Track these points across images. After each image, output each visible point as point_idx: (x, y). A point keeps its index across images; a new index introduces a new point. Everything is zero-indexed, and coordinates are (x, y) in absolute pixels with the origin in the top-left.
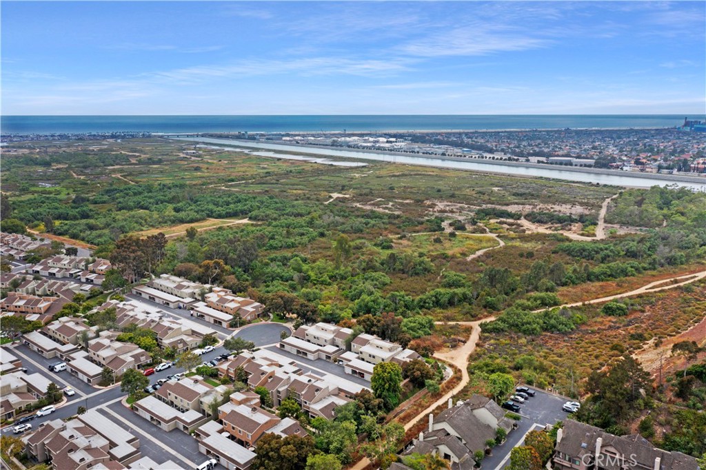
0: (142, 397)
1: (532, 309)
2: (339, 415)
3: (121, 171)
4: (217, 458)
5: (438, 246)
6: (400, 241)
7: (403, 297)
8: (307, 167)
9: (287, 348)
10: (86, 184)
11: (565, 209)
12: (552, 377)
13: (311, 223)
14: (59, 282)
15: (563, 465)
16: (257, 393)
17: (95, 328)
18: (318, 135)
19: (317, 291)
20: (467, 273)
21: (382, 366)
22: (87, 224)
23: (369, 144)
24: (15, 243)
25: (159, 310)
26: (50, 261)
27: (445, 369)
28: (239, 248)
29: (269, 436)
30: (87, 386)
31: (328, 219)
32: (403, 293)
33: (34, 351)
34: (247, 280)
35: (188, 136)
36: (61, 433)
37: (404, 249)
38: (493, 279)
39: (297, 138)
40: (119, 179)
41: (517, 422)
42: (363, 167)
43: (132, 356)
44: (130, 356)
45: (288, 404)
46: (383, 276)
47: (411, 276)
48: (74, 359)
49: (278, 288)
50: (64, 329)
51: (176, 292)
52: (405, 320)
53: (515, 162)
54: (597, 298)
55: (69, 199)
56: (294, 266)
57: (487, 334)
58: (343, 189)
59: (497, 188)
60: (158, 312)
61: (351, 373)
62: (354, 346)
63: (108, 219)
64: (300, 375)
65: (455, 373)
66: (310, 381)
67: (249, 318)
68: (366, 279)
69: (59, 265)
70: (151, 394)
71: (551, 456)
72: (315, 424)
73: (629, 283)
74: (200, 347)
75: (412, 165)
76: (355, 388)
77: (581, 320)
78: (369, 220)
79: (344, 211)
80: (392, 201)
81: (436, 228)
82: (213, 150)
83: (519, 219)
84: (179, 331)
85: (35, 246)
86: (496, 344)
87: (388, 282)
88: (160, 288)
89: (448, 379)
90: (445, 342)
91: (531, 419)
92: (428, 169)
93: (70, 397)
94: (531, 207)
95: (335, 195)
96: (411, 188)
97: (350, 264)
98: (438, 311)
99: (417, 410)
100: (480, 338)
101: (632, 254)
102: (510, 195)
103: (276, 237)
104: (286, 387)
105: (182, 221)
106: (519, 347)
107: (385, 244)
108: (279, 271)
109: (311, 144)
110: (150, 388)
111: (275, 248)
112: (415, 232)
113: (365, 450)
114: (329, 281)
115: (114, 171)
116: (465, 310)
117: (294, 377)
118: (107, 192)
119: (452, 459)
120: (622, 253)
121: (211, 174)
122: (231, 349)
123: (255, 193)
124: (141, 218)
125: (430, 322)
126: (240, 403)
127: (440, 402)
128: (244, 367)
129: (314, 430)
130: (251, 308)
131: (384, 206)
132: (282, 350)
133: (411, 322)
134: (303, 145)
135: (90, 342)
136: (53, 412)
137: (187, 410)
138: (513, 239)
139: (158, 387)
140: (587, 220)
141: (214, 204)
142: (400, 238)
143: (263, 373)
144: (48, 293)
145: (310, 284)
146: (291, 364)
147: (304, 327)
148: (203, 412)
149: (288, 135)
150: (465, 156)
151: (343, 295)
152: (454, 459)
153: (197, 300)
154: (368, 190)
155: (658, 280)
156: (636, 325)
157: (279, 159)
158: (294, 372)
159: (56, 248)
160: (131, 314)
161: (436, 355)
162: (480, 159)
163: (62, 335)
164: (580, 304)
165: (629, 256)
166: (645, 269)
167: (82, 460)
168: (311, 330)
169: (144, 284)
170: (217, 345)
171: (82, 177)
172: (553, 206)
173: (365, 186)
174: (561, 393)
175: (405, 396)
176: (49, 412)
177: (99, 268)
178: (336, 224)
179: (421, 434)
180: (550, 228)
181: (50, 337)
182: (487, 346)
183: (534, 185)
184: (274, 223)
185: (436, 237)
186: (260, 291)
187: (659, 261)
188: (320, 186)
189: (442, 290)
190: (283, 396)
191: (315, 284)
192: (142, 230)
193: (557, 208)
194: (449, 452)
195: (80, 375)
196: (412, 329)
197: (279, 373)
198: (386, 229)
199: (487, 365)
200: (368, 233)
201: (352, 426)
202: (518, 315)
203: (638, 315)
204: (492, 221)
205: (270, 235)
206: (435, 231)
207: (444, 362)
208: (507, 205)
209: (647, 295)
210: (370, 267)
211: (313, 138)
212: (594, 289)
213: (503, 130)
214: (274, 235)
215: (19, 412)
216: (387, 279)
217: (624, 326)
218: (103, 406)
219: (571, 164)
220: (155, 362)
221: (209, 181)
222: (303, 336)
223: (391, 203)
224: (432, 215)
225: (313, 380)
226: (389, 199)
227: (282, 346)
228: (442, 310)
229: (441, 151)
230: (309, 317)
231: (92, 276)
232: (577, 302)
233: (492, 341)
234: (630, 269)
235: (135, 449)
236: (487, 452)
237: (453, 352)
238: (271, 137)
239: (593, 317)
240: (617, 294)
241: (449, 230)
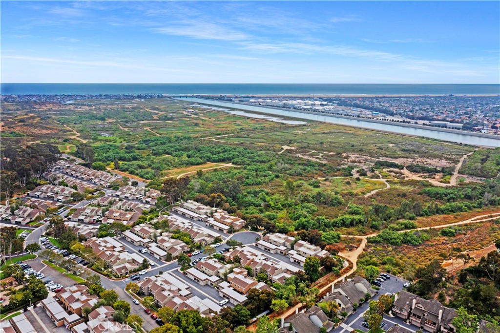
0: (188, 268)
1: (398, 230)
2: (287, 282)
3: (149, 125)
4: (228, 298)
5: (348, 186)
6: (325, 182)
7: (324, 220)
8: (267, 125)
9: (259, 246)
10: (130, 135)
11: (434, 163)
12: (402, 269)
13: (270, 168)
14: (134, 203)
15: (397, 313)
16: (246, 269)
17: (159, 231)
18: (274, 97)
19: (275, 214)
20: (364, 205)
21: (309, 259)
22: (138, 165)
23: (308, 107)
24: (103, 177)
25: (189, 222)
26: (125, 189)
27: (344, 262)
28: (230, 186)
29: (254, 289)
30: (159, 261)
31: (281, 166)
32: (324, 217)
33: (129, 242)
34: (235, 205)
35: (187, 97)
36: (156, 283)
37: (327, 188)
38: (377, 210)
39: (259, 100)
40: (149, 131)
41: (378, 291)
42: (304, 125)
43: (180, 247)
44: (179, 247)
45: (262, 275)
46: (313, 206)
47: (330, 206)
48: (151, 247)
49: (253, 212)
50: (142, 230)
51: (196, 211)
52: (324, 234)
53: (407, 124)
54: (440, 225)
55: (122, 146)
56: (261, 197)
57: (370, 244)
58: (290, 143)
59: (392, 145)
60: (189, 223)
61: (293, 261)
62: (295, 247)
63: (150, 162)
64: (267, 261)
65: (350, 264)
66: (272, 264)
67: (238, 228)
68: (303, 207)
69: (130, 192)
70: (192, 267)
71: (391, 307)
72: (275, 286)
73: (462, 216)
74: (213, 243)
75: (337, 125)
76: (295, 269)
77: (426, 238)
78: (307, 167)
79: (291, 160)
80: (322, 153)
81: (348, 174)
82: (205, 109)
83: (402, 169)
84: (202, 235)
85: (114, 179)
86: (375, 250)
87: (316, 210)
88: (188, 208)
89: (345, 267)
90: (346, 247)
91: (386, 290)
92: (347, 128)
93: (153, 266)
94: (412, 160)
95: (285, 147)
96: (335, 143)
97: (294, 197)
98: (344, 229)
99: (327, 282)
100: (366, 246)
101: (468, 197)
102: (399, 151)
103: (250, 177)
104: (260, 267)
105: (192, 164)
106: (387, 252)
107: (315, 184)
108: (253, 200)
109: (269, 105)
110: (191, 264)
111: (249, 185)
112: (334, 176)
113: (300, 299)
114: (282, 207)
115: (144, 125)
116: (359, 229)
117: (264, 262)
118: (145, 141)
119: (342, 306)
120: (462, 196)
121: (206, 129)
122: (230, 246)
123: (235, 144)
124: (168, 161)
125: (338, 235)
126: (238, 273)
127: (339, 279)
128: (239, 255)
129: (274, 289)
130: (239, 222)
131: (316, 156)
132: (256, 247)
133: (327, 235)
134: (263, 106)
135: (158, 238)
136: (146, 273)
137: (212, 276)
138: (396, 183)
139: (195, 263)
140: (446, 171)
141: (211, 153)
142: (325, 180)
143: (248, 259)
144: (129, 209)
145: (270, 209)
146: (262, 255)
147: (268, 235)
148: (219, 277)
149: (253, 97)
150: (373, 118)
151: (289, 217)
152: (343, 306)
153: (209, 217)
154: (306, 144)
155: (481, 215)
156: (459, 242)
157: (248, 118)
158: (264, 260)
159: (126, 180)
160: (176, 223)
161: (340, 254)
162: (384, 121)
163: (143, 234)
164: (428, 228)
165: (466, 198)
166: (475, 207)
167: (169, 295)
168: (272, 237)
169: (178, 205)
170: (222, 243)
171: (126, 129)
172: (427, 160)
173: (304, 141)
174: (404, 278)
175: (321, 275)
176: (144, 273)
177: (152, 195)
178: (286, 169)
179: (328, 293)
180: (421, 176)
181: (136, 234)
182: (369, 250)
183: (417, 143)
184: (248, 167)
185: (347, 180)
186: (242, 212)
187: (485, 203)
188: (276, 140)
189: (347, 216)
190: (258, 271)
191: (273, 209)
192: (170, 169)
193: (429, 161)
194: (341, 303)
195: (155, 256)
196: (328, 239)
197: (256, 259)
198: (317, 174)
199: (367, 261)
200: (305, 176)
201: (294, 288)
202: (389, 234)
203: (461, 236)
204: (384, 170)
205: (246, 176)
206: (347, 176)
207: (344, 258)
208: (396, 158)
209: (470, 224)
210: (305, 200)
211: (270, 101)
212: (439, 219)
213: (404, 95)
214: (248, 176)
215: (131, 272)
216: (315, 208)
217: (451, 243)
218: (170, 271)
219: (446, 127)
220: (191, 251)
221: (205, 135)
222: (268, 240)
223: (321, 155)
224: (346, 164)
225: (274, 264)
226: (320, 151)
227: (257, 245)
228: (346, 228)
229: (357, 113)
230: (271, 229)
231: (149, 200)
232: (427, 227)
233: (373, 248)
234: (464, 207)
235: (190, 293)
236: (361, 305)
237: (350, 253)
238: (242, 99)
239: (434, 237)
240: (452, 223)
241: (356, 176)
